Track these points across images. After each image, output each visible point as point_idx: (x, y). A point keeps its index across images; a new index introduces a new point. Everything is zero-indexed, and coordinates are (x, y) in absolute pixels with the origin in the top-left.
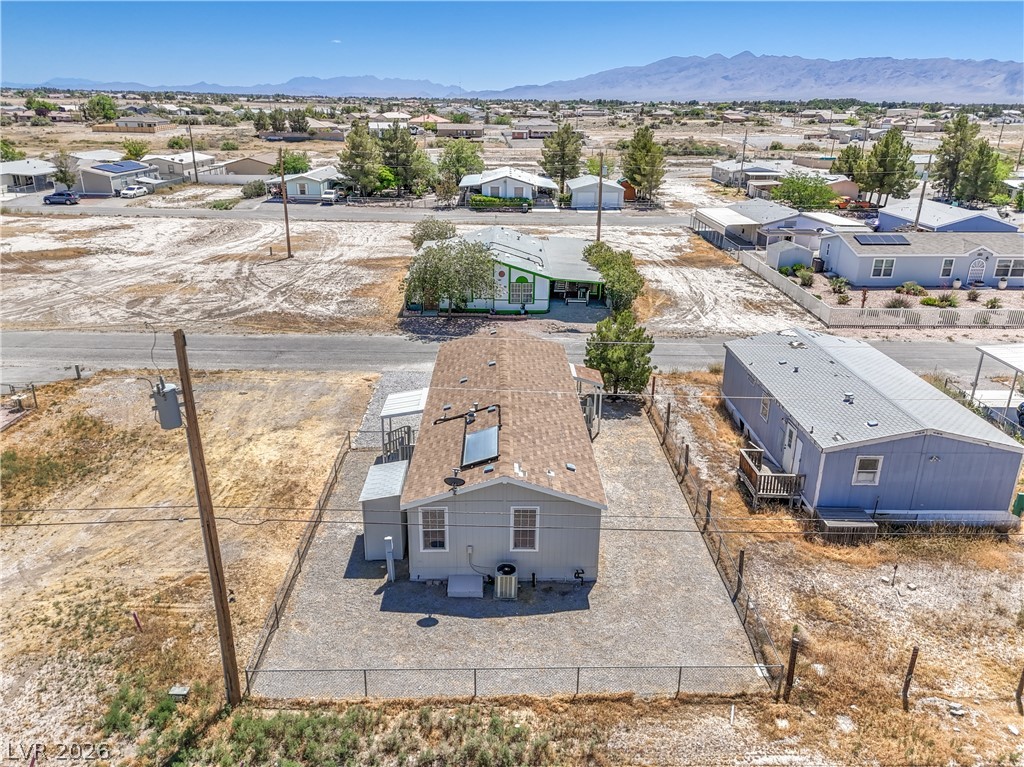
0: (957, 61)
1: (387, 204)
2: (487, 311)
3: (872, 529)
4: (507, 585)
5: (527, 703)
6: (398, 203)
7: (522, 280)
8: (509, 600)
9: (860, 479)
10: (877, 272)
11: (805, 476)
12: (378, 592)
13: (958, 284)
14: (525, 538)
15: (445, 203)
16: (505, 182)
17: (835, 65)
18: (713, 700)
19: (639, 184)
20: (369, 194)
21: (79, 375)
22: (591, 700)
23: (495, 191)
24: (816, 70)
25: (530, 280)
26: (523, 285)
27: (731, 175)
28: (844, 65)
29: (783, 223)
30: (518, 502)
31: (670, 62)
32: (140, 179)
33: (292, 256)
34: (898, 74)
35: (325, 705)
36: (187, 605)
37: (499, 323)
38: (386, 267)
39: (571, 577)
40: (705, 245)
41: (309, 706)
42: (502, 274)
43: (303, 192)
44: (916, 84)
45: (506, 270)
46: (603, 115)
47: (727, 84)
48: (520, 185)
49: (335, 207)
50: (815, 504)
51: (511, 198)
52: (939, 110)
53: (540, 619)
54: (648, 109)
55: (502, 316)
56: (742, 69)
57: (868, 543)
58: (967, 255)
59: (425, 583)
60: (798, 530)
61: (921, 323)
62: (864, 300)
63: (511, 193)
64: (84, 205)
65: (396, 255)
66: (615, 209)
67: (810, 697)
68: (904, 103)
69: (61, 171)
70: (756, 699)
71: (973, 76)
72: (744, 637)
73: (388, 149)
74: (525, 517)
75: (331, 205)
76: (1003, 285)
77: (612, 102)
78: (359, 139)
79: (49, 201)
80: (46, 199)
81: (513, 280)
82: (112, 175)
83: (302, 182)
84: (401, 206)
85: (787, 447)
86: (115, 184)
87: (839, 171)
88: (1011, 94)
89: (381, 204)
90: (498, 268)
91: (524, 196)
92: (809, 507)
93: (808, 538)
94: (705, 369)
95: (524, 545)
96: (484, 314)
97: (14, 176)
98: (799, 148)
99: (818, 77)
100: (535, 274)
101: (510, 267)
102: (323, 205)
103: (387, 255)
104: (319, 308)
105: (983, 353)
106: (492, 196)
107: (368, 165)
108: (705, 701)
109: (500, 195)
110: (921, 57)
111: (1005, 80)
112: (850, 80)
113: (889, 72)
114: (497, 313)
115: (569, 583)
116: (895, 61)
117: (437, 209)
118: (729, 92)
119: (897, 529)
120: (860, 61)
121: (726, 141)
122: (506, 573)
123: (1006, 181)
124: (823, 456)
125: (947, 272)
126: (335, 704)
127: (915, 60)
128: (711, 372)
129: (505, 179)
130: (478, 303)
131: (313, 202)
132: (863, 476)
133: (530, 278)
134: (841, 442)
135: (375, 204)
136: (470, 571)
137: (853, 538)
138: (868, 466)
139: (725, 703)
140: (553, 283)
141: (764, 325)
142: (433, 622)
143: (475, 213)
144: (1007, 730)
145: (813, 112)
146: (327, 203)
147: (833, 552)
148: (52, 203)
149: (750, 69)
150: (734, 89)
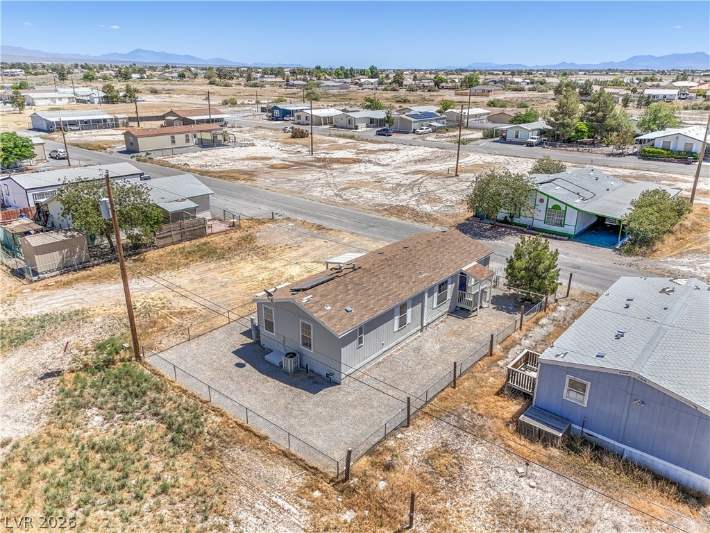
1: (572, 149)
2: (526, 227)
4: (287, 364)
6: (581, 149)
7: (556, 207)
8: (287, 373)
9: (571, 396)
12: (243, 345)
14: (307, 342)
15: (621, 151)
16: (677, 138)
18: (301, 463)
20: (568, 141)
21: (273, 217)
23: (666, 145)
25: (563, 208)
26: (557, 211)
30: (303, 318)
32: (432, 124)
33: (458, 175)
39: (324, 375)
42: (542, 201)
43: (517, 137)
45: (545, 198)
48: (690, 141)
49: (535, 148)
50: (534, 403)
51: (679, 152)
63: (681, 147)
64: (395, 136)
69: (388, 117)
74: (306, 329)
75: (533, 146)
78: (565, 101)
79: (379, 134)
80: (378, 131)
81: (550, 206)
82: (414, 120)
83: (517, 129)
86: (414, 126)
90: (540, 196)
91: (693, 151)
95: (307, 346)
96: (522, 228)
97: (371, 119)
100: (567, 205)
101: (549, 196)
102: (527, 146)
106: (663, 149)
107: (568, 120)
108: (296, 461)
109: (671, 148)
114: (533, 229)
122: (290, 357)
129: (678, 136)
130: (523, 220)
131: (521, 144)
132: (573, 394)
133: (563, 207)
139: (304, 468)
140: (579, 213)
142: (241, 366)
146: (530, 145)
148: (379, 135)
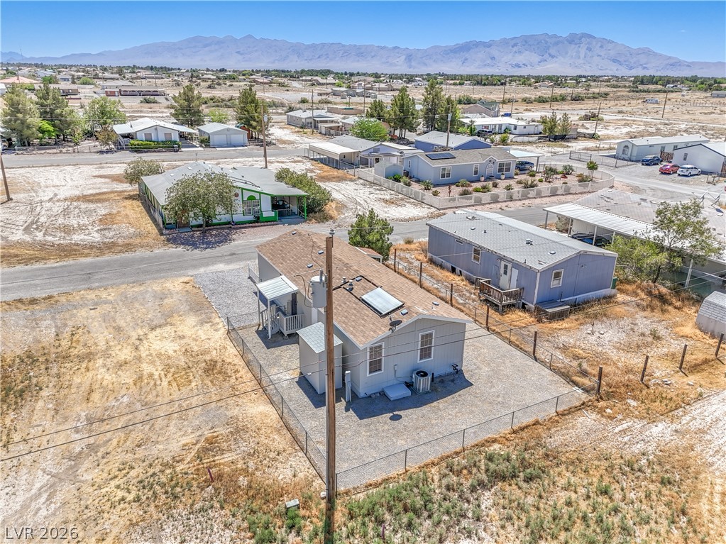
0: (378, 46)
1: (55, 151)
2: (229, 223)
3: (567, 310)
4: (424, 384)
5: (494, 441)
6: (64, 150)
7: (251, 198)
8: (427, 393)
9: (554, 284)
10: (443, 176)
11: (523, 288)
12: (347, 410)
13: (483, 179)
14: (425, 353)
15: (107, 148)
17: (309, 47)
18: (573, 410)
19: (255, 128)
20: (25, 143)
22: (522, 429)
23: (148, 137)
24: (297, 50)
25: (257, 197)
26: (252, 202)
27: (303, 121)
28: (313, 47)
29: (372, 150)
30: (423, 329)
31: (194, 39)
33: (11, 199)
34: (347, 54)
35: (386, 480)
36: (225, 456)
37: (243, 230)
38: (107, 200)
39: (452, 370)
40: (326, 168)
41: (377, 485)
42: (236, 195)
44: (358, 61)
45: (239, 192)
46: (162, 78)
47: (240, 57)
48: (168, 131)
50: (535, 302)
51: (162, 142)
52: (380, 77)
53: (454, 398)
54: (194, 75)
55: (242, 226)
56: (249, 47)
57: (567, 317)
58: (484, 162)
59: (370, 396)
60: (532, 319)
61: (483, 202)
62: (450, 192)
63: (162, 138)
65: (105, 190)
66: (243, 146)
67: (610, 396)
68: (358, 73)
70: (590, 403)
71: (389, 57)
72: (557, 376)
73: (42, 105)
74: (427, 339)
76: (503, 177)
77: (161, 68)
81: (245, 199)
84: (67, 152)
85: (503, 275)
87: (372, 116)
88: (410, 68)
89: (48, 151)
90: (233, 191)
91: (173, 139)
92: (530, 305)
93: (540, 321)
94: (402, 242)
95: (425, 358)
96: (228, 226)
98: (319, 101)
99: (299, 55)
100: (260, 193)
101: (242, 189)
103: (98, 191)
104: (82, 237)
105: (548, 211)
106: (147, 141)
107: (30, 120)
108: (570, 412)
109: (154, 140)
110: (358, 44)
111: (405, 59)
112: (319, 57)
113: (341, 52)
115: (450, 374)
116: (344, 46)
117: (101, 152)
118: (243, 63)
119: (577, 307)
120: (323, 45)
121: (269, 98)
122: (422, 376)
123: (461, 120)
124: (539, 274)
125: (476, 173)
126: (391, 478)
127: (355, 45)
128: (406, 243)
129: (156, 128)
132: (556, 282)
134: (545, 266)
135: (43, 152)
136: (395, 382)
137: (561, 316)
138: (557, 275)
139: (579, 409)
140: (273, 198)
141: (405, 213)
142: (399, 417)
143: (135, 154)
144: (688, 384)
145: (309, 78)
147: (555, 325)
149: (254, 47)
150: (246, 61)
